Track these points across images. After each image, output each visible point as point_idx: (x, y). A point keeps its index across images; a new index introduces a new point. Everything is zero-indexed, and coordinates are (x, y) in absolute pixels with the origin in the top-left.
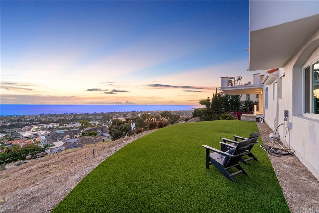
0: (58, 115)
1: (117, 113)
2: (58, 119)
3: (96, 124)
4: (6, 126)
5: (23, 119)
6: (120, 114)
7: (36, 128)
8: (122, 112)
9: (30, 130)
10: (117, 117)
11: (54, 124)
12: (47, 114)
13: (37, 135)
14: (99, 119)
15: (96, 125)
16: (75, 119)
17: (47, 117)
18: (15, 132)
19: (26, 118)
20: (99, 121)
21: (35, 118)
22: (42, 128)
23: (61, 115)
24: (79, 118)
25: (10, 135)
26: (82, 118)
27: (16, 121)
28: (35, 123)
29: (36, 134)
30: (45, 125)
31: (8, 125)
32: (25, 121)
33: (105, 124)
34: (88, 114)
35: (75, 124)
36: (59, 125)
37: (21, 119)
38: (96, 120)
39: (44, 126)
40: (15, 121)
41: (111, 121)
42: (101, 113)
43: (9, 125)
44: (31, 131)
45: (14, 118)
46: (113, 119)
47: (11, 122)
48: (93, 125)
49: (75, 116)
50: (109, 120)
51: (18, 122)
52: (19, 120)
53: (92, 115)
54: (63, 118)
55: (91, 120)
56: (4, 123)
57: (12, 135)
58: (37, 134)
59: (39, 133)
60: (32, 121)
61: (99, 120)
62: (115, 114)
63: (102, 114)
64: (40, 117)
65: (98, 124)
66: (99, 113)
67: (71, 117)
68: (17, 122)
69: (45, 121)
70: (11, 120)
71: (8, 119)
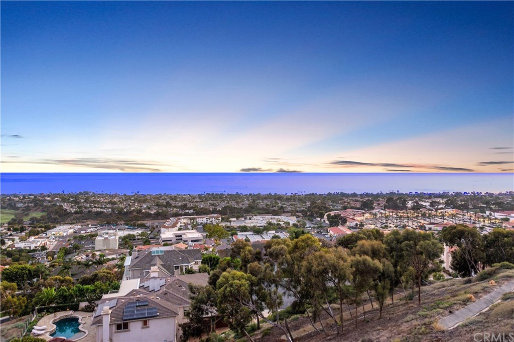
0: (226, 197)
1: (347, 196)
2: (223, 204)
3: (291, 223)
4: (151, 214)
5: (173, 203)
6: (354, 199)
7: (185, 223)
8: (361, 195)
9: (174, 226)
10: (345, 208)
11: (213, 217)
12: (209, 194)
13: (180, 238)
14: (300, 212)
15: (291, 225)
16: (253, 208)
17: (208, 200)
18: (157, 227)
19: (178, 200)
20: (298, 217)
21: (190, 202)
22: (193, 223)
23: (231, 197)
24: (262, 204)
25: (149, 232)
26: (267, 205)
27: (164, 206)
28: (187, 211)
29: (179, 236)
30: (199, 218)
31: (152, 212)
32: (175, 207)
33: (312, 226)
34: (279, 198)
35: (250, 219)
36: (220, 218)
37: (171, 202)
38: (293, 213)
39: (198, 220)
40: (162, 205)
41: (325, 217)
42: (309, 195)
43: (155, 213)
44: (177, 228)
45: (163, 201)
46: (332, 213)
47: (157, 207)
48: (284, 225)
49: (254, 201)
50: (322, 216)
51: (166, 207)
52: (168, 205)
53: (288, 199)
54: (233, 204)
55: (284, 212)
56: (149, 208)
57: (152, 232)
58: (181, 236)
59: (184, 234)
60: (184, 207)
61: (300, 214)
62: (341, 200)
63: (312, 197)
64: (197, 200)
65: (294, 225)
66: (304, 194)
67: (247, 202)
68: (164, 208)
69: (203, 208)
70: (157, 205)
71: (154, 201)
